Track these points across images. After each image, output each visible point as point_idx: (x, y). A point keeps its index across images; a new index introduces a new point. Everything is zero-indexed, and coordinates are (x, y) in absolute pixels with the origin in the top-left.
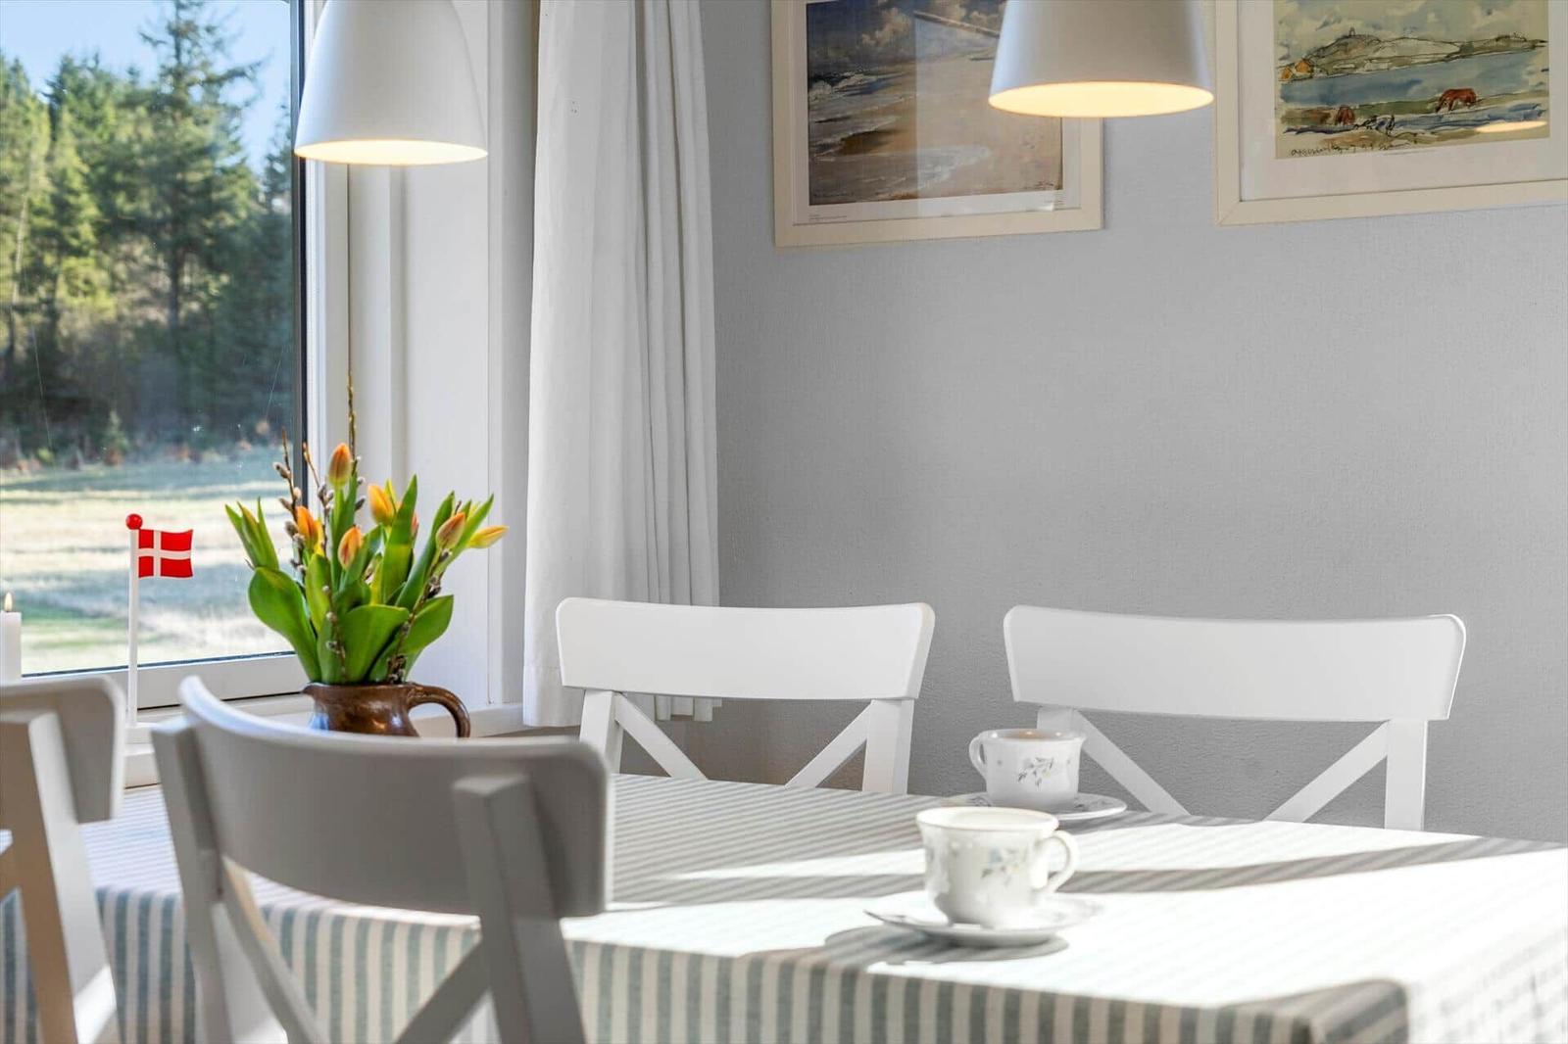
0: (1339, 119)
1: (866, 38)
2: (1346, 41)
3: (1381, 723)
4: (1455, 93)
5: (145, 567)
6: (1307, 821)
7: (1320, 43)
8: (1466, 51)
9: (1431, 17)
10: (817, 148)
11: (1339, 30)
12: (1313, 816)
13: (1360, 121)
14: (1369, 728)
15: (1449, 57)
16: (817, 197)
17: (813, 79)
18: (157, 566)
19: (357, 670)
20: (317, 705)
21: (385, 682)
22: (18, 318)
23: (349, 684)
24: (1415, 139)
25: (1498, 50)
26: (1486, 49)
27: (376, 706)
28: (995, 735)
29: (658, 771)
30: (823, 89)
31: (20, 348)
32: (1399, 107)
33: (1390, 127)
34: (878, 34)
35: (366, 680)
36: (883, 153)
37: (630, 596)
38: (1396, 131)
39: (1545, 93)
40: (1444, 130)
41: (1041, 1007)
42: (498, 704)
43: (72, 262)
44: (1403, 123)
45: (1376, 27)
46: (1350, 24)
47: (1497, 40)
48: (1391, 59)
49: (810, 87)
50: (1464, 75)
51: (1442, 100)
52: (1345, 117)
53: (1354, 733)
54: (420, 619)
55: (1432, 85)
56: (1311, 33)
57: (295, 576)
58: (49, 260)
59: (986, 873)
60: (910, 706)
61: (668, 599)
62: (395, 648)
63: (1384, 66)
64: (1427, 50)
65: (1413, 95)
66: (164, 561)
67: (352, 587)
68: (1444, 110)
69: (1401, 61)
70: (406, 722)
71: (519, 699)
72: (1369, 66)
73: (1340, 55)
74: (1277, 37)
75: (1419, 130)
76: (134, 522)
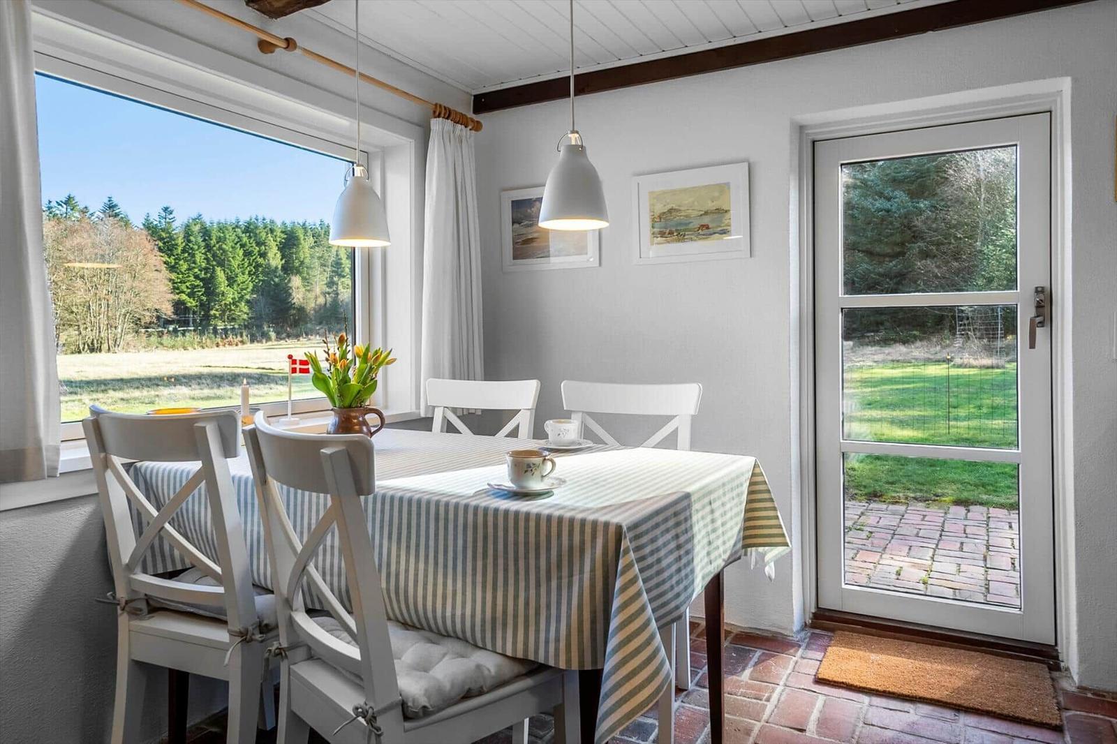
0: (669, 234)
1: (529, 211)
2: (670, 211)
3: (676, 416)
4: (703, 226)
5: (294, 371)
6: (653, 447)
7: (662, 211)
8: (706, 213)
9: (696, 203)
10: (515, 243)
11: (669, 207)
12: (656, 445)
13: (675, 234)
14: (673, 417)
15: (701, 215)
16: (515, 258)
17: (513, 223)
18: (298, 370)
19: (347, 403)
20: (335, 414)
21: (357, 407)
22: (327, 296)
23: (344, 408)
24: (692, 239)
25: (716, 213)
26: (712, 212)
27: (353, 414)
28: (551, 421)
29: (457, 432)
30: (516, 226)
31: (328, 305)
32: (685, 230)
33: (684, 236)
34: (533, 209)
35: (350, 407)
36: (535, 244)
37: (454, 378)
38: (686, 237)
39: (729, 226)
40: (700, 237)
41: (536, 518)
42: (414, 410)
43: (343, 280)
44: (688, 235)
45: (679, 206)
46: (672, 205)
47: (716, 210)
48: (684, 216)
49: (513, 225)
50: (706, 220)
51: (699, 228)
52: (671, 233)
53: (670, 418)
54: (367, 388)
55: (696, 224)
56: (660, 209)
57: (328, 374)
58: (336, 279)
59: (526, 471)
60: (534, 411)
61: (466, 378)
62: (360, 397)
63: (682, 218)
64: (696, 213)
65: (691, 226)
66: (300, 369)
67: (344, 378)
68: (700, 231)
69: (686, 216)
70: (364, 419)
71: (420, 409)
72: (677, 218)
73: (669, 215)
74: (650, 210)
75: (692, 237)
76: (290, 357)
